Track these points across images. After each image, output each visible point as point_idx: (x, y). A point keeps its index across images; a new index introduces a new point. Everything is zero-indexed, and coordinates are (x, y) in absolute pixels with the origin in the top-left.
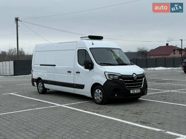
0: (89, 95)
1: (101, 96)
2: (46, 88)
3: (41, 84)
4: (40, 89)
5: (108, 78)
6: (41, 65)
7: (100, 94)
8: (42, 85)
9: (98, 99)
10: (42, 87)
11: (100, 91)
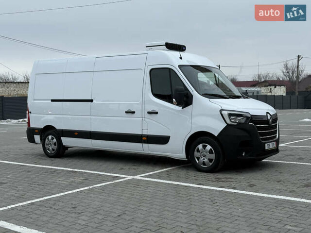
0: (181, 155)
1: (213, 156)
2: (64, 146)
3: (52, 139)
4: (50, 148)
5: (229, 122)
6: (53, 101)
7: (210, 152)
8: (55, 140)
9: (204, 163)
10: (55, 144)
11: (209, 147)
